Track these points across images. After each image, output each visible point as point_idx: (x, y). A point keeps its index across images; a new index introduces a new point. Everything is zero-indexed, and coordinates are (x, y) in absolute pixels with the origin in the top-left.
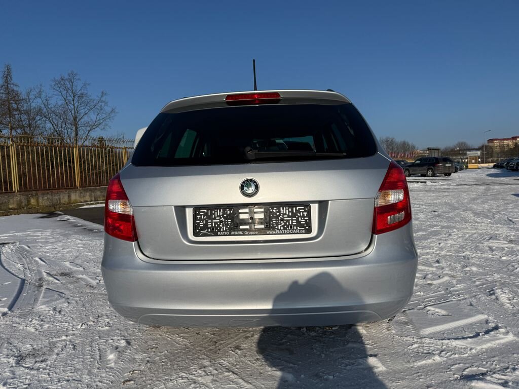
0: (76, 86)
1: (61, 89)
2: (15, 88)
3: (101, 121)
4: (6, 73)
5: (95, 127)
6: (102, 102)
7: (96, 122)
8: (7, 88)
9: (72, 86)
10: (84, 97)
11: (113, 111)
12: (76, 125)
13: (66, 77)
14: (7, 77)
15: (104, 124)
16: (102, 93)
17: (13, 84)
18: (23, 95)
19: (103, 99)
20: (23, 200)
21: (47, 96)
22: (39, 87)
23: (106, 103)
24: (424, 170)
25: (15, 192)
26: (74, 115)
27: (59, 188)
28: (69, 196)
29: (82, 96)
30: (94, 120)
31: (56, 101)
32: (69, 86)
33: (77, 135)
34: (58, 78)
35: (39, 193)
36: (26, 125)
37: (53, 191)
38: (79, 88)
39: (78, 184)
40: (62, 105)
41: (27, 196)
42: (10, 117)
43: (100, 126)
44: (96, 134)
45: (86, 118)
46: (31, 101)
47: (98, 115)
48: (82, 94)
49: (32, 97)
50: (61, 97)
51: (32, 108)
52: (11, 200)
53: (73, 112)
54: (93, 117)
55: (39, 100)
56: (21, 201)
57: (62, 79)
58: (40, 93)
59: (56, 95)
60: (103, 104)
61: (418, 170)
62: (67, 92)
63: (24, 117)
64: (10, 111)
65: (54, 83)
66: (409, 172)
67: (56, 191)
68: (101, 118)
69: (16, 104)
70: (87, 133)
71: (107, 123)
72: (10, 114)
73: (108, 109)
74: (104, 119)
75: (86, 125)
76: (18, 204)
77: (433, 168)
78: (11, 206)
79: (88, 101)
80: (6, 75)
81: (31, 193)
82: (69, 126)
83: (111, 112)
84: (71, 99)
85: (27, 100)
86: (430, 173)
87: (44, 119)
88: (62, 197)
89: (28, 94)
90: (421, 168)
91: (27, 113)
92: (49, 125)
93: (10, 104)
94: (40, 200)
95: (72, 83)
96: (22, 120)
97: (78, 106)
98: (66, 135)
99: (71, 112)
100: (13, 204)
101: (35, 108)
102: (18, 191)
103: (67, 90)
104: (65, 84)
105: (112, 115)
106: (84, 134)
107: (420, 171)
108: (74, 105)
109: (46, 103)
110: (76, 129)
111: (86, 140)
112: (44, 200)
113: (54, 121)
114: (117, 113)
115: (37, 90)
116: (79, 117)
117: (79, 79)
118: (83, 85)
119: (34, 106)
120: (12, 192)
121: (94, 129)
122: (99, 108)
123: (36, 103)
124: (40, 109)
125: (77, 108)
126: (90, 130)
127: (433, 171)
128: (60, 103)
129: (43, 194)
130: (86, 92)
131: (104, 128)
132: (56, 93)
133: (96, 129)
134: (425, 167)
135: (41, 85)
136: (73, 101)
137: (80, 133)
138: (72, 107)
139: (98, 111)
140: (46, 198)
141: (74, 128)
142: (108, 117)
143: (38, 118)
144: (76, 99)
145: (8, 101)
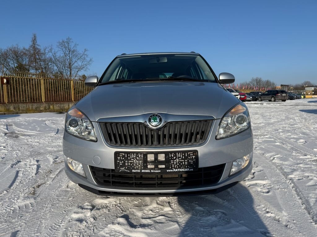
0: (71, 46)
1: (63, 48)
2: (38, 47)
3: (84, 66)
4: (34, 39)
5: (80, 69)
6: (85, 55)
7: (81, 66)
8: (34, 47)
9: (69, 45)
10: (75, 52)
11: (91, 60)
12: (70, 68)
13: (65, 40)
14: (34, 41)
15: (85, 68)
16: (85, 50)
17: (37, 45)
18: (42, 51)
19: (86, 53)
20: (47, 106)
21: (55, 52)
22: (51, 46)
23: (87, 56)
24: (270, 97)
25: (43, 102)
26: (69, 62)
27: (64, 101)
28: (69, 105)
29: (73, 51)
30: (80, 65)
31: (60, 54)
32: (67, 46)
33: (71, 73)
34: (61, 41)
35: (54, 103)
36: (43, 68)
37: (61, 102)
38: (72, 47)
39: (73, 99)
40: (63, 56)
41: (49, 104)
42: (35, 63)
43: (84, 69)
44: (81, 73)
45: (76, 64)
46: (46, 54)
47: (82, 62)
48: (74, 50)
49: (47, 51)
50: (62, 52)
51: (47, 58)
52: (41, 106)
53: (69, 60)
54: (79, 63)
55: (51, 54)
56: (46, 106)
57: (63, 42)
58: (51, 49)
59: (60, 51)
60: (85, 56)
61: (266, 97)
62: (66, 49)
63: (42, 63)
64: (35, 59)
65: (59, 44)
66: (261, 99)
67: (62, 102)
68: (84, 64)
69: (38, 56)
70: (76, 73)
71: (88, 67)
72: (35, 61)
73: (88, 59)
74: (86, 65)
75: (76, 68)
76: (44, 108)
77: (275, 96)
78: (41, 109)
79: (77, 54)
80: (33, 40)
81: (50, 103)
82: (67, 68)
83: (90, 61)
84: (67, 53)
85: (44, 54)
86: (273, 99)
87: (53, 64)
88: (65, 106)
89: (45, 50)
90: (268, 97)
91: (44, 61)
92: (55, 68)
93: (35, 56)
94: (55, 107)
95: (69, 44)
96: (42, 65)
97: (72, 57)
98: (65, 73)
99: (68, 60)
100: (42, 108)
101: (48, 58)
102: (44, 102)
103: (66, 48)
104: (64, 44)
105: (90, 62)
106: (74, 73)
107: (267, 98)
108: (69, 56)
109: (54, 56)
110: (70, 70)
111: (76, 77)
112: (57, 107)
113: (58, 65)
114: (93, 61)
115: (50, 48)
116: (72, 64)
117: (72, 42)
118: (74, 45)
119: (48, 57)
120: (41, 102)
121: (80, 70)
122: (83, 58)
123: (49, 55)
124: (51, 59)
125: (71, 58)
126: (78, 71)
127: (274, 98)
128: (62, 55)
129: (56, 104)
130: (76, 49)
131: (86, 70)
132: (60, 50)
133: (81, 70)
134: (270, 96)
135: (52, 45)
136: (69, 54)
137: (73, 72)
138: (69, 58)
139: (83, 60)
140: (57, 106)
141: (69, 70)
142: (88, 64)
143: (50, 63)
144: (71, 53)
145: (35, 54)
